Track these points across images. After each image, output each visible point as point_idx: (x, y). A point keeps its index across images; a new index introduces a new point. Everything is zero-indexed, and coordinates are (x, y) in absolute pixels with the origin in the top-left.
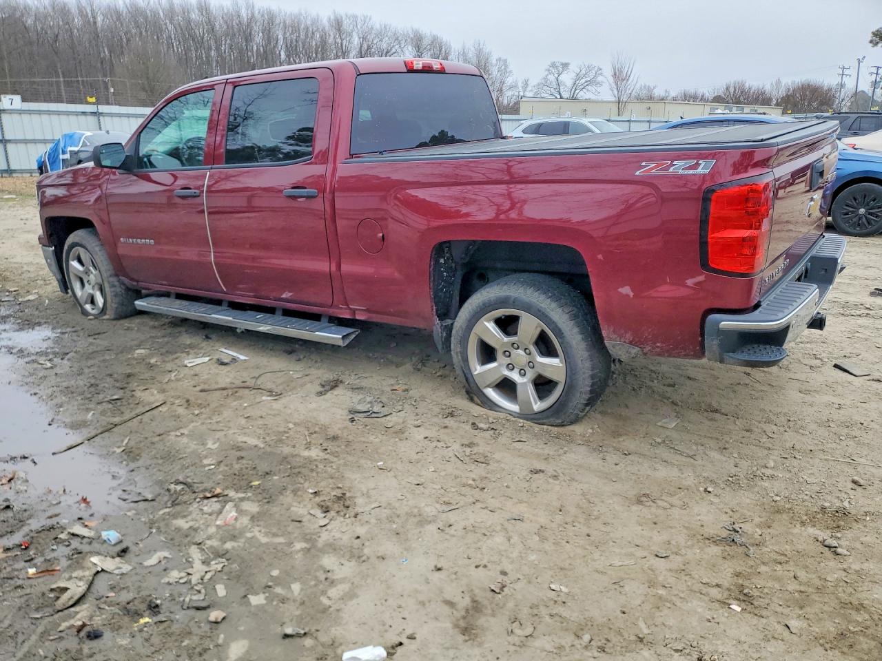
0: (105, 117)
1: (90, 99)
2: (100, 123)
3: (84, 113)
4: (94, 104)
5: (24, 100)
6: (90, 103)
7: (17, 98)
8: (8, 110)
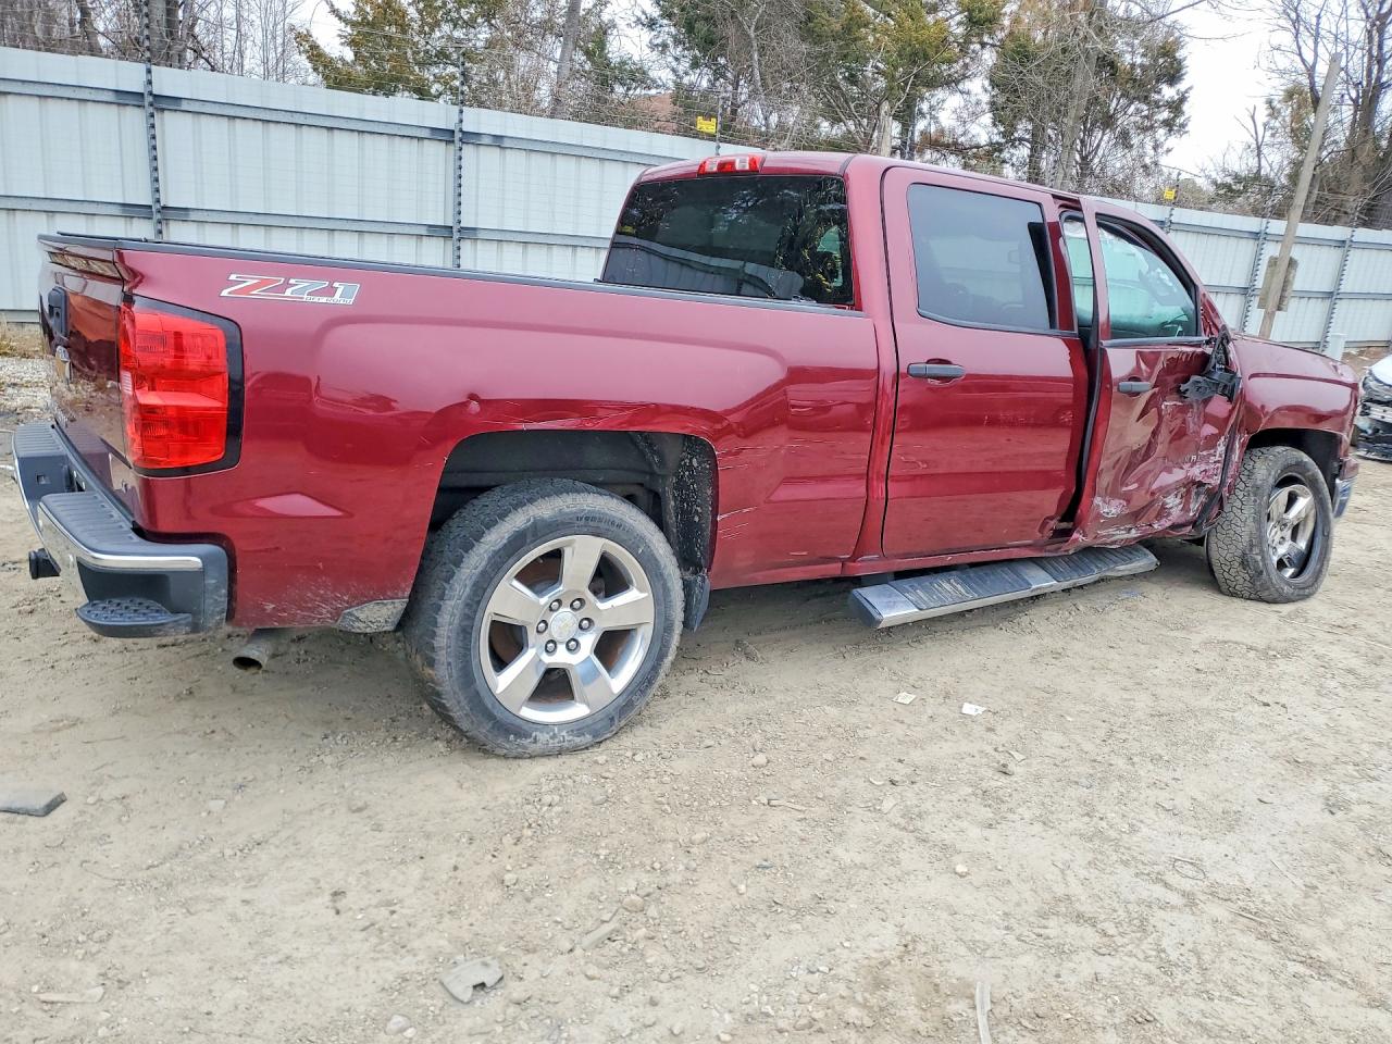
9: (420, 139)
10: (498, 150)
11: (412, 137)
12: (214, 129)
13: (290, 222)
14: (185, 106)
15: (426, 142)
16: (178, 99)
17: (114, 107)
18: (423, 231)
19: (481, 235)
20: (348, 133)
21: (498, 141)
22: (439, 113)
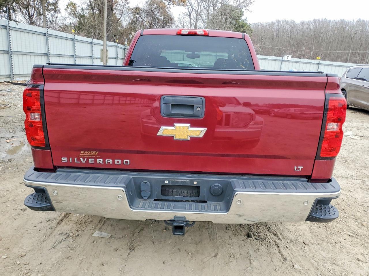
0: (322, 66)
1: (318, 58)
2: (318, 67)
3: (314, 63)
4: (319, 60)
5: (293, 57)
6: (318, 60)
7: (290, 56)
8: (285, 60)
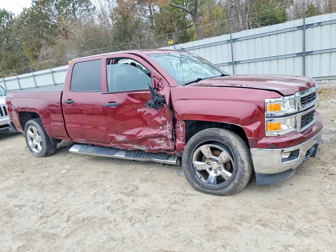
9: (294, 31)
10: (320, 27)
11: (292, 31)
12: (244, 43)
13: (260, 60)
14: (239, 40)
15: (296, 31)
16: (237, 39)
17: (227, 44)
18: (295, 55)
19: (314, 53)
20: (274, 35)
21: (319, 24)
22: (299, 22)
